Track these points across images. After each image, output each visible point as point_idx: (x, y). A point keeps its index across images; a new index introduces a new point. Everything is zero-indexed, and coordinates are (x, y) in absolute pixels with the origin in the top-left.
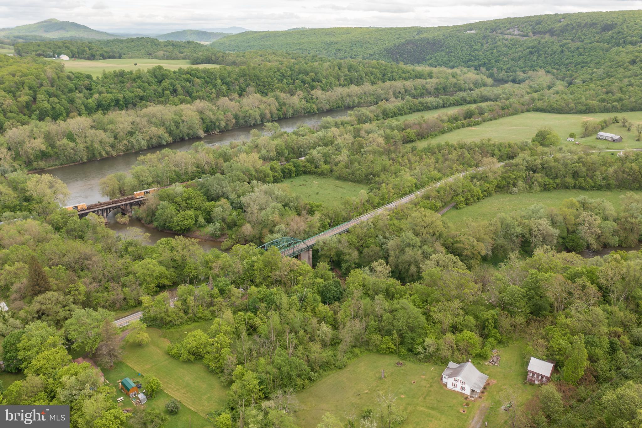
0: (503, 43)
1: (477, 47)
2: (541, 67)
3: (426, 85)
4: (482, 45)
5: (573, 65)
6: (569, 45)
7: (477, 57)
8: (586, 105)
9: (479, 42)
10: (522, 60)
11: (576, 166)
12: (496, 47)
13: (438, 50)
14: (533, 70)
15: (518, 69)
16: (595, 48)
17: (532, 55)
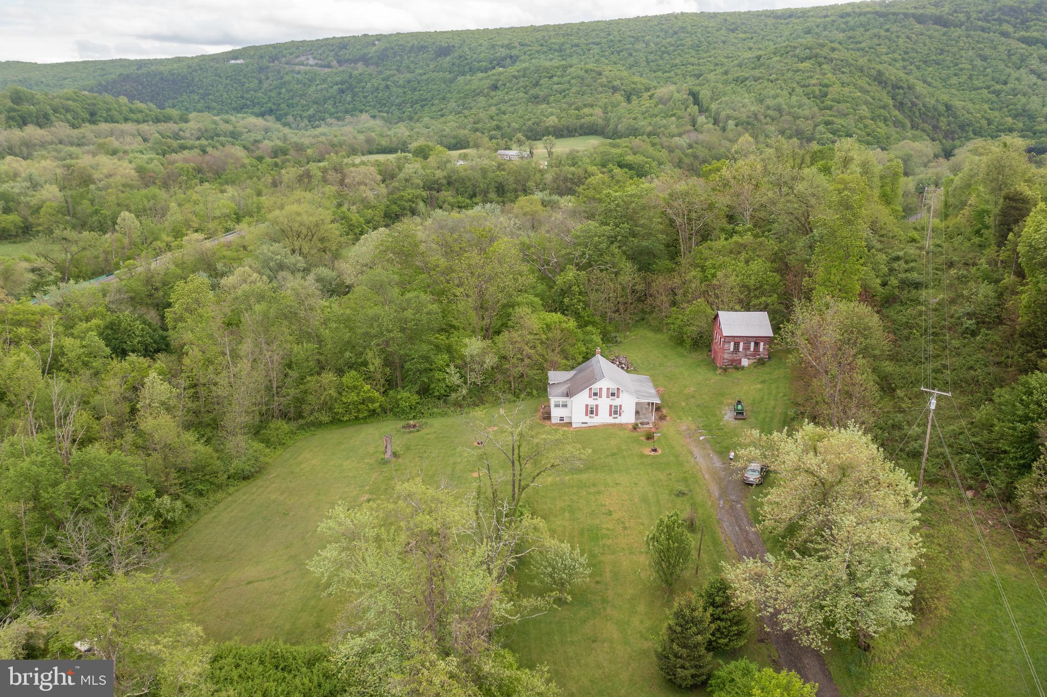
0: (293, 78)
1: (252, 86)
2: (361, 111)
3: (181, 133)
4: (260, 82)
5: (408, 105)
6: (396, 78)
7: (256, 101)
8: (455, 137)
9: (254, 77)
10: (330, 102)
11: (498, 176)
12: (284, 84)
13: (185, 91)
14: (352, 115)
15: (327, 115)
16: (434, 80)
17: (344, 96)
